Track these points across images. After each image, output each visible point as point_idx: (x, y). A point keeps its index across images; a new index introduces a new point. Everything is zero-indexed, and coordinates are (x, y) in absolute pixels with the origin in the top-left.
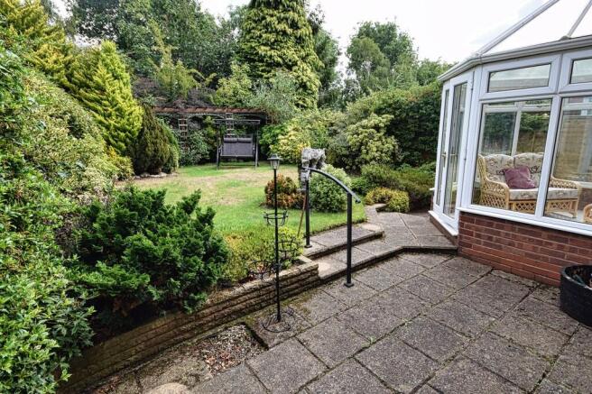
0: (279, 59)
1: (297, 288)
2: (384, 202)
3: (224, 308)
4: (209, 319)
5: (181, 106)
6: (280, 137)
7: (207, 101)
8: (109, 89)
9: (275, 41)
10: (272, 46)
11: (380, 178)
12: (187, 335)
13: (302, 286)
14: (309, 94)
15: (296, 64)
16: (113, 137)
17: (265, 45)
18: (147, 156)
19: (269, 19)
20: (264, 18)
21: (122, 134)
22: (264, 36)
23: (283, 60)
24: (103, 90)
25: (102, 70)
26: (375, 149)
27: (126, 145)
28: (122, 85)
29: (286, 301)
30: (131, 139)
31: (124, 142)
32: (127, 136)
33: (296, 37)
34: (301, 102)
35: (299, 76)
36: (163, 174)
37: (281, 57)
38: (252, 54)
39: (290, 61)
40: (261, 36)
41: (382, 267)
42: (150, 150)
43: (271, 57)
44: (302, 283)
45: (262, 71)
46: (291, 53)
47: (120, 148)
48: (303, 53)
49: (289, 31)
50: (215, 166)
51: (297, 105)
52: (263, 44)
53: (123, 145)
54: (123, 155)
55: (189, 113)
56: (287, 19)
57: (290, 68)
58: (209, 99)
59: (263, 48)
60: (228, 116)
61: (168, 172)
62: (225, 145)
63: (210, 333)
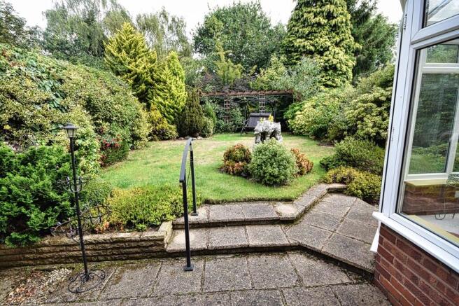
0: (312, 48)
1: (137, 253)
2: (345, 184)
3: (61, 251)
4: (48, 255)
5: (227, 91)
6: (298, 112)
7: (248, 86)
8: (168, 82)
9: (310, 33)
10: (306, 37)
11: (349, 156)
12: (31, 262)
13: (143, 252)
14: (339, 75)
15: (328, 50)
16: (167, 112)
17: (301, 38)
18: (185, 124)
19: (305, 15)
20: (303, 16)
21: (172, 110)
22: (300, 30)
23: (315, 47)
24: (165, 82)
25: (167, 71)
26: (371, 125)
27: (175, 117)
28: (178, 79)
29: (123, 262)
30: (178, 114)
31: (173, 115)
32: (175, 112)
33: (330, 26)
34: (329, 83)
35: (329, 60)
36: (199, 138)
37: (313, 45)
38: (290, 47)
39: (322, 47)
40: (298, 31)
41: (252, 260)
42: (188, 121)
43: (304, 47)
44: (144, 249)
45: (297, 59)
46: (323, 40)
47: (170, 119)
48: (338, 39)
49: (323, 21)
50: (239, 134)
51: (326, 86)
52: (299, 37)
53: (172, 117)
54: (173, 124)
55: (232, 95)
56: (323, 12)
57: (321, 54)
58: (248, 85)
59: (298, 40)
60: (261, 97)
61: (204, 136)
62: (251, 118)
63: (47, 267)
